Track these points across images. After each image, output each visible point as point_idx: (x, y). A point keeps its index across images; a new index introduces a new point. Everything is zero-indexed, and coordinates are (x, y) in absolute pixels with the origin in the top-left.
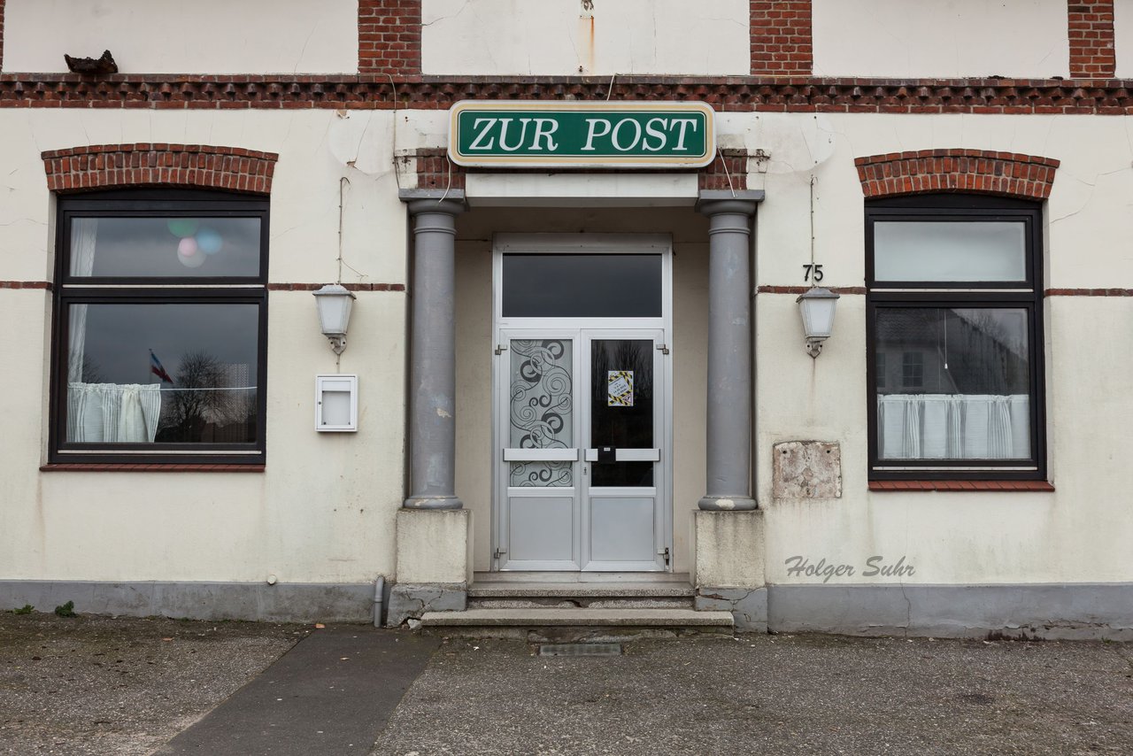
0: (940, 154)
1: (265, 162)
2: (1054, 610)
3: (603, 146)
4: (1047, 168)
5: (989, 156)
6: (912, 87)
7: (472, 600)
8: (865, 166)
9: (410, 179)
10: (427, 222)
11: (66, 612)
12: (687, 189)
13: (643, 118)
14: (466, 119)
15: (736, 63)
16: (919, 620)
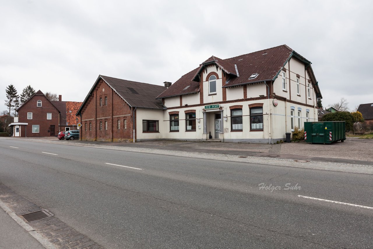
0: (235, 106)
1: (195, 110)
2: (243, 141)
3: (213, 108)
4: (242, 106)
5: (238, 105)
6: (233, 101)
7: (207, 140)
8: (230, 107)
9: (203, 111)
10: (204, 114)
11: (186, 141)
12: (219, 110)
13: (215, 105)
14: (205, 106)
15: (221, 100)
16: (234, 141)
